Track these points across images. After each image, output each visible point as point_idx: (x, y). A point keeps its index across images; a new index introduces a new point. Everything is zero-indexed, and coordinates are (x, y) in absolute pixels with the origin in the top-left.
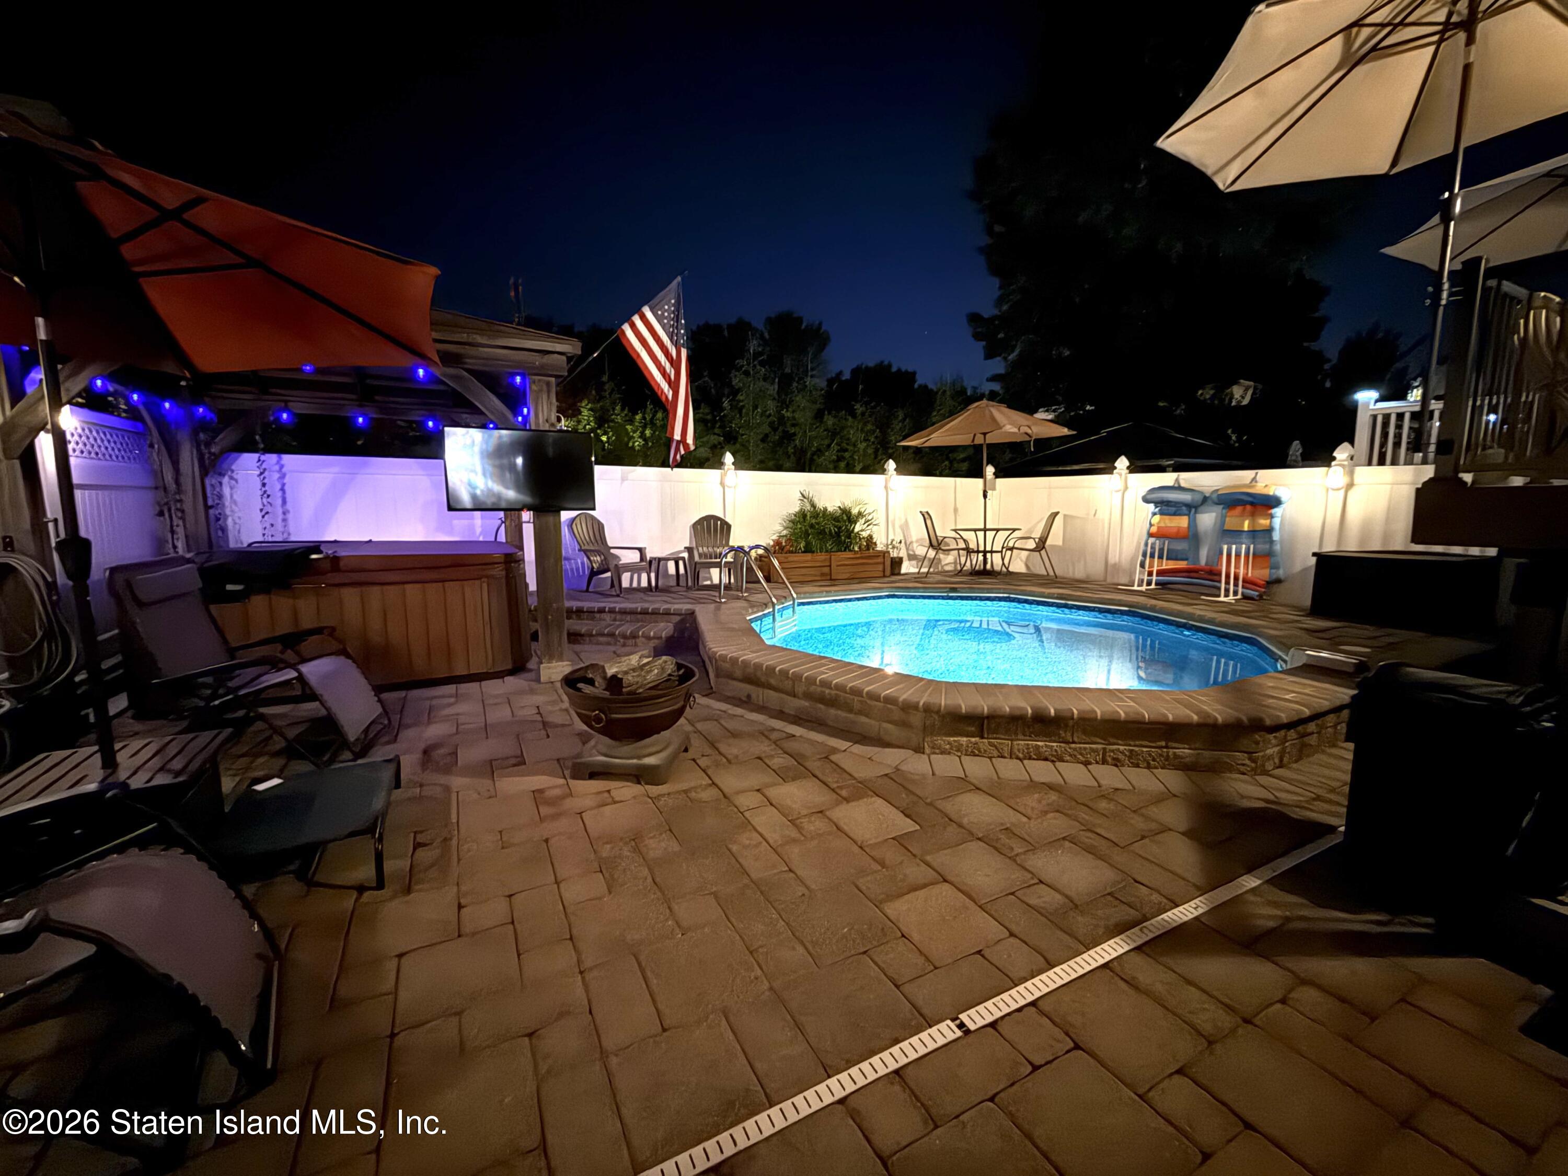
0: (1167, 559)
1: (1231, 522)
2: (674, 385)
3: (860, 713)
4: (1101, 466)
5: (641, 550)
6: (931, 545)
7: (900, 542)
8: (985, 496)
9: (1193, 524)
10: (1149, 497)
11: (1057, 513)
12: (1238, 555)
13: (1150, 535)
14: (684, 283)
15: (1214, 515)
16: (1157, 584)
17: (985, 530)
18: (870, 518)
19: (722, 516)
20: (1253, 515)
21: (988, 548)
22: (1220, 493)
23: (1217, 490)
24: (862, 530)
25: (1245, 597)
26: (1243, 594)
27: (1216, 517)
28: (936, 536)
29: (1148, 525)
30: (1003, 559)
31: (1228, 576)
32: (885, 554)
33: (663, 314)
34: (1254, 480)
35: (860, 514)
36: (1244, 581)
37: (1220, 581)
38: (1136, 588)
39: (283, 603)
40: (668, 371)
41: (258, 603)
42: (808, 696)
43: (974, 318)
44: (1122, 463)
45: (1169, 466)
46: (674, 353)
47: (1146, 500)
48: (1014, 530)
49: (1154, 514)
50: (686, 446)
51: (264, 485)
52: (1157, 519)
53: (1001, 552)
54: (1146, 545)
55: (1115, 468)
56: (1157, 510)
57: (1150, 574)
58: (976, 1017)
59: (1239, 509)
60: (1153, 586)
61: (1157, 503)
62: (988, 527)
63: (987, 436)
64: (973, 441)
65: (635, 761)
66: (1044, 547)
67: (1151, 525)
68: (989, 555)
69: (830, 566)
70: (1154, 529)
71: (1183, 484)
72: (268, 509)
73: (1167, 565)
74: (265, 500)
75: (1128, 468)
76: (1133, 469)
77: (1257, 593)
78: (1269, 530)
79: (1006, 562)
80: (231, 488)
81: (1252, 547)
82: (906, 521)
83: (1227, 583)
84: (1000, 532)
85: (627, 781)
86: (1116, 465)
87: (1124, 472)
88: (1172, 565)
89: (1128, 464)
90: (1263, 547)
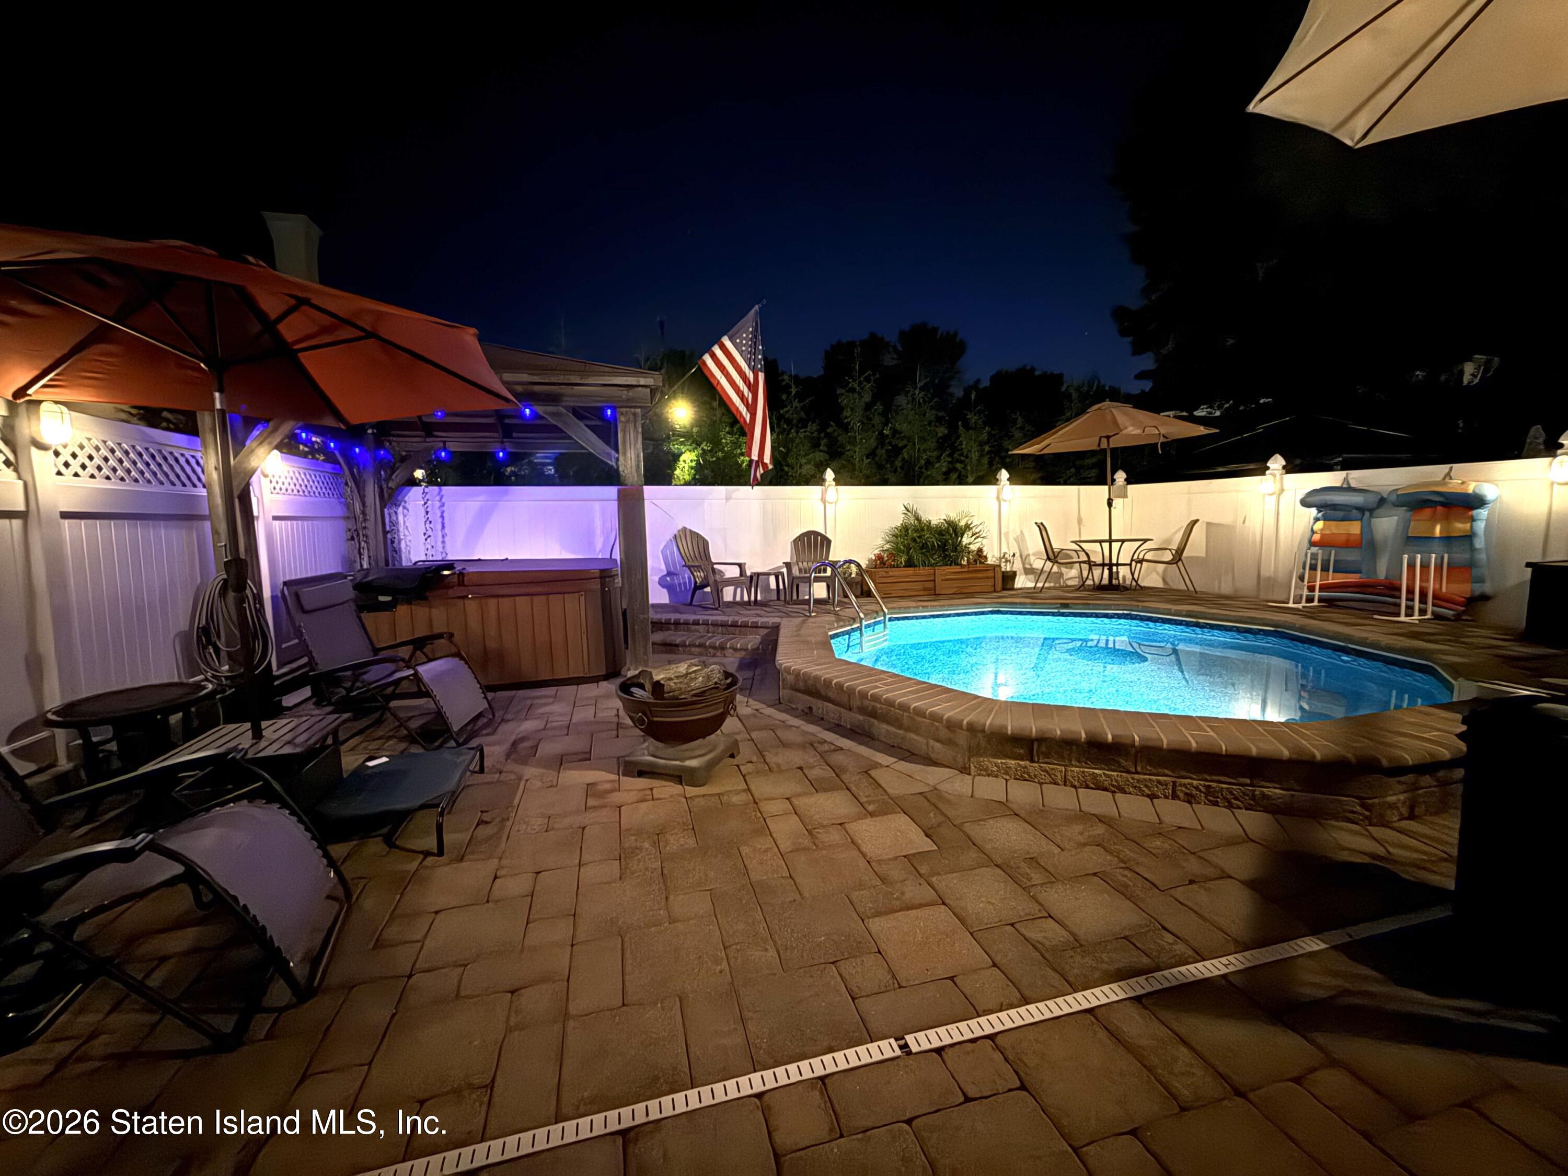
0: (1334, 572)
1: (1417, 527)
2: (752, 409)
3: (908, 729)
4: (1252, 466)
5: (740, 565)
6: (1049, 559)
7: (1014, 555)
8: (1110, 504)
9: (1367, 529)
10: (1309, 499)
11: (1197, 521)
12: (1425, 567)
13: (1312, 544)
14: (761, 313)
15: (1396, 518)
16: (1320, 600)
17: (1110, 541)
18: (977, 530)
19: (823, 533)
20: (1447, 519)
21: (1114, 561)
22: (1399, 493)
23: (1397, 490)
24: (970, 544)
25: (1437, 617)
26: (1433, 613)
27: (1398, 522)
28: (1052, 549)
29: (1310, 533)
30: (1133, 574)
31: (1410, 591)
32: (995, 567)
33: (741, 342)
34: (1448, 475)
35: (968, 527)
36: (1435, 597)
37: (1400, 598)
38: (1291, 605)
39: (420, 612)
40: (746, 394)
41: (402, 610)
42: (863, 710)
43: (1120, 314)
44: (1276, 463)
45: (1336, 464)
46: (751, 376)
47: (1305, 503)
48: (1145, 541)
49: (1317, 520)
50: (765, 465)
51: (427, 513)
52: (1320, 525)
53: (1130, 565)
54: (1306, 555)
55: (1268, 468)
56: (1320, 515)
57: (1311, 589)
58: (920, 1041)
59: (1428, 512)
60: (1316, 603)
61: (1320, 507)
62: (1114, 537)
63: (1111, 439)
64: (1099, 445)
65: (678, 763)
66: (1180, 559)
67: (1313, 532)
68: (1114, 569)
69: (934, 581)
70: (1317, 537)
71: (1353, 484)
72: (429, 533)
73: (1333, 578)
74: (428, 526)
75: (1284, 467)
76: (1290, 468)
77: (1451, 612)
78: (1469, 537)
79: (1136, 576)
80: (405, 516)
81: (1446, 556)
82: (1022, 532)
83: (1410, 598)
84: (1126, 543)
85: (671, 781)
86: (1268, 464)
87: (1278, 473)
88: (1340, 578)
89: (1284, 463)
90: (1462, 556)
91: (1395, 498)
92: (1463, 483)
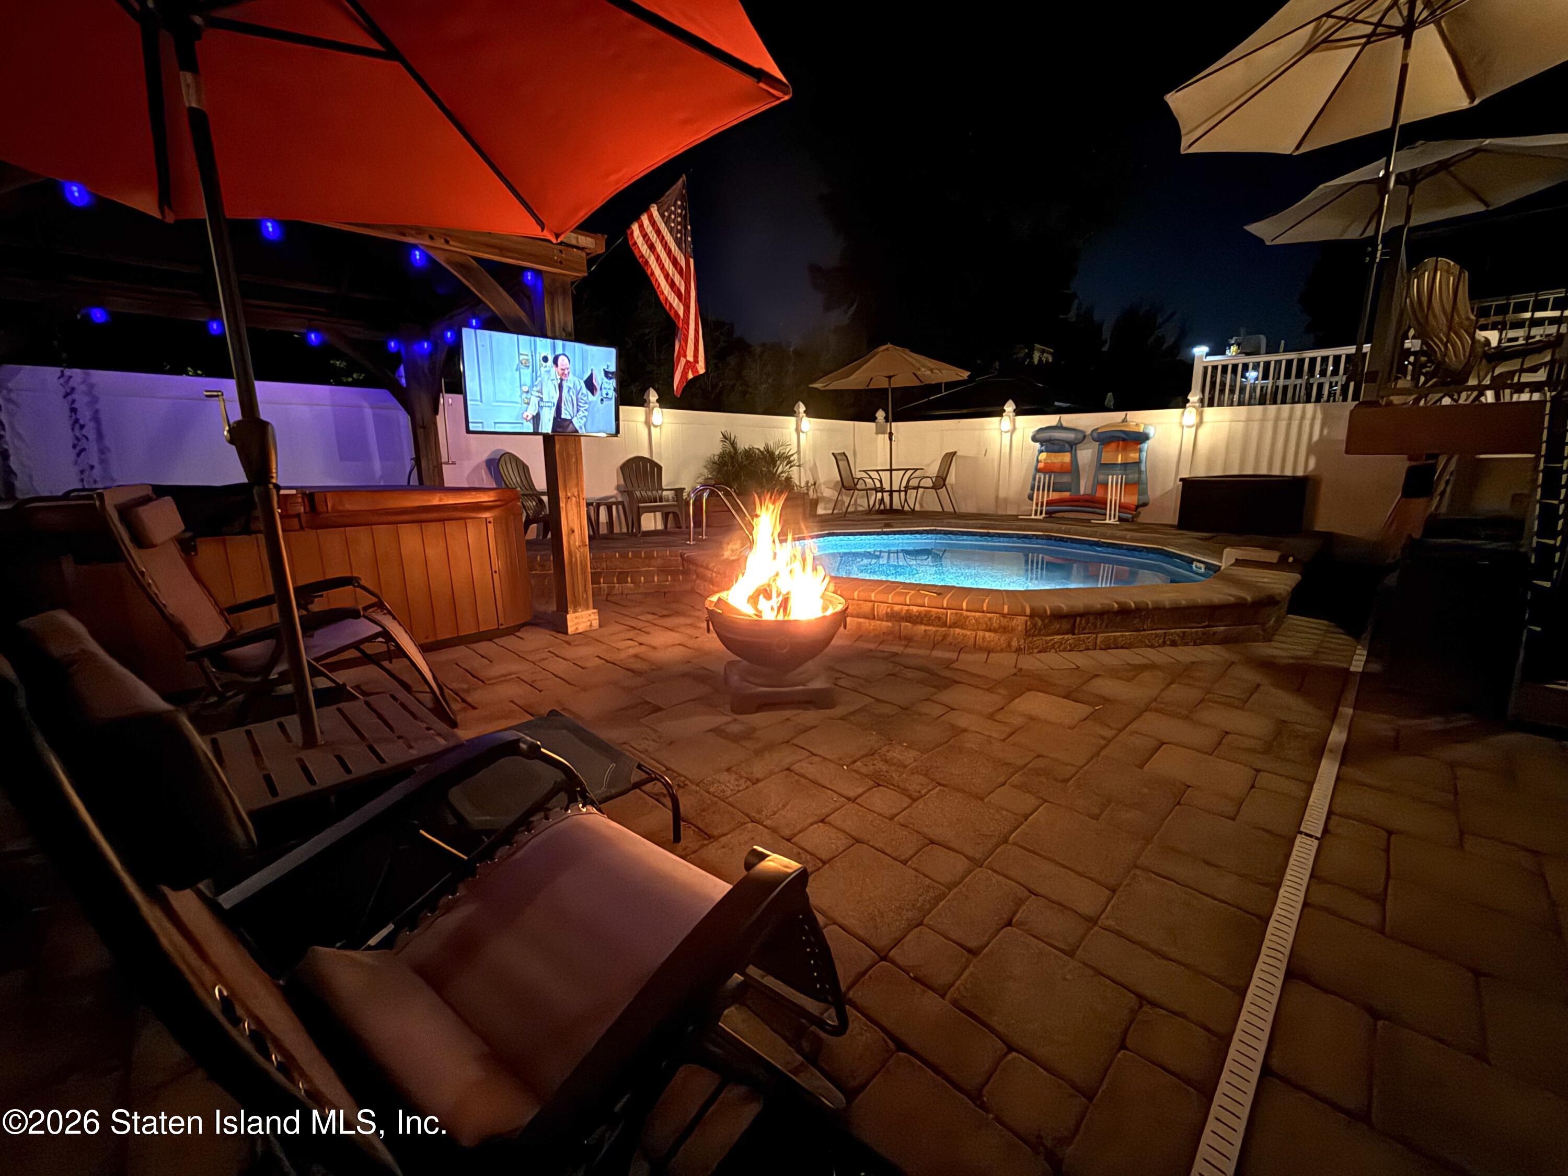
0: (1053, 491)
1: (1107, 458)
4: (994, 409)
6: (843, 486)
7: (813, 484)
8: (891, 438)
9: (1074, 459)
10: (1037, 436)
11: (954, 453)
13: (1038, 470)
15: (1090, 451)
16: (1046, 513)
17: (891, 470)
18: (787, 460)
20: (1125, 449)
21: (895, 487)
22: (1099, 431)
23: (1097, 429)
26: (1120, 517)
27: (1093, 452)
29: (1035, 462)
30: (907, 498)
31: (1111, 503)
34: (1125, 420)
35: (781, 456)
37: (1106, 509)
38: (1033, 517)
44: (1010, 407)
47: (1034, 439)
48: (916, 470)
49: (1041, 452)
51: (72, 412)
52: (1043, 456)
53: (905, 491)
54: (1034, 479)
55: (1004, 411)
56: (1043, 448)
59: (1114, 445)
60: (1044, 515)
61: (1042, 442)
62: (894, 467)
63: (891, 380)
66: (944, 485)
67: (1038, 461)
68: (894, 494)
70: (1041, 465)
71: (1065, 424)
73: (1054, 496)
75: (1014, 411)
76: (1019, 412)
77: (1128, 516)
78: (1138, 463)
81: (1124, 477)
83: (1110, 508)
84: (904, 472)
86: (1005, 408)
87: (1012, 414)
88: (1059, 496)
89: (1014, 407)
90: (1133, 477)
91: (1095, 435)
92: (1137, 425)
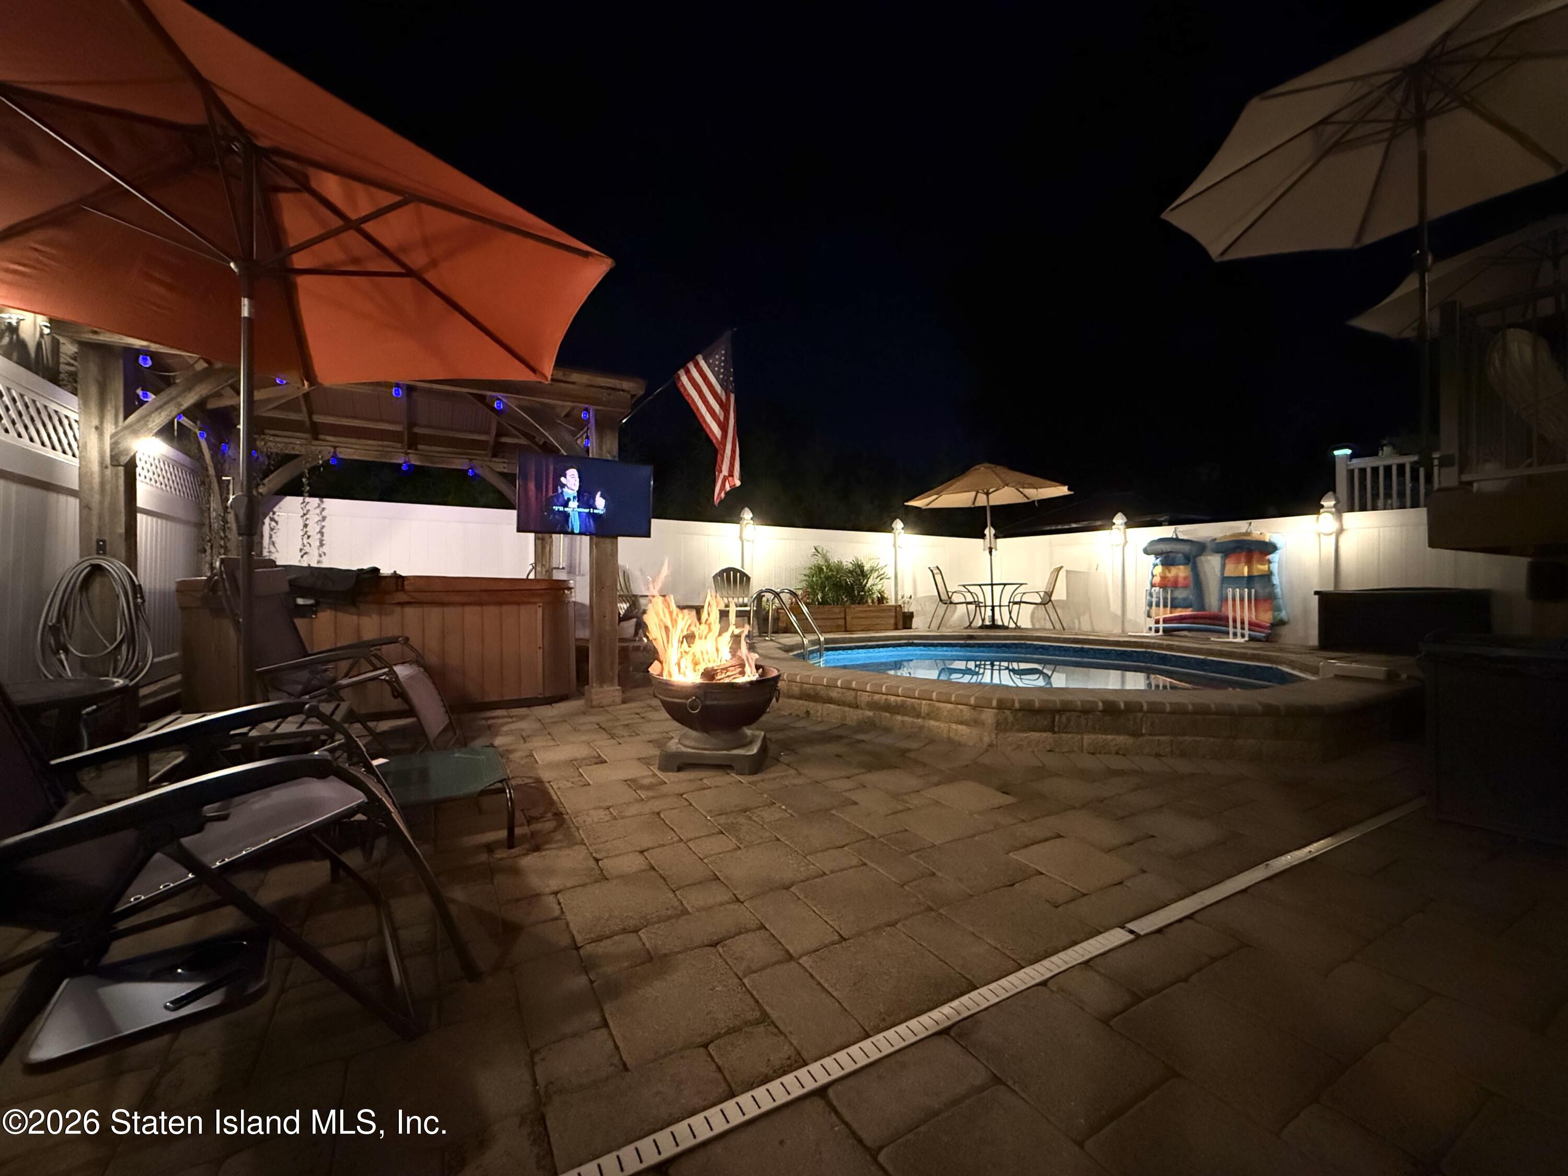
0: (1172, 607)
1: (1231, 570)
6: (941, 600)
7: (911, 597)
8: (990, 554)
9: (1194, 572)
10: (1151, 549)
11: (1061, 567)
12: (1242, 600)
13: (1154, 586)
14: (732, 337)
15: (1215, 562)
16: (1164, 631)
17: (992, 585)
18: (882, 572)
19: (740, 568)
20: (1251, 561)
23: (1218, 540)
24: (874, 585)
25: (1252, 639)
26: (1250, 635)
27: (1217, 564)
28: (946, 591)
29: (1150, 577)
30: (1010, 613)
31: (1235, 621)
32: (898, 608)
33: (714, 363)
34: (1249, 530)
35: (873, 570)
36: (1250, 624)
37: (1228, 626)
38: (1146, 634)
40: (718, 413)
44: (1119, 519)
46: (724, 398)
47: (1146, 552)
48: (1020, 585)
49: (1155, 565)
50: (732, 483)
52: (1159, 569)
53: (1009, 606)
54: (1151, 594)
55: (1113, 524)
56: (1158, 561)
57: (1157, 622)
59: (1237, 556)
60: (1161, 633)
61: (1157, 554)
65: (726, 752)
66: (1050, 600)
67: (1153, 576)
68: (997, 610)
69: (845, 618)
70: (1157, 580)
71: (1181, 536)
73: (1173, 613)
77: (1263, 635)
78: (1268, 576)
79: (1014, 616)
81: (1253, 591)
82: (915, 577)
84: (1007, 586)
85: (717, 770)
86: (1114, 521)
87: (1122, 527)
88: (1178, 613)
89: (1125, 520)
90: (1264, 591)
91: (1214, 546)
92: (1261, 534)
